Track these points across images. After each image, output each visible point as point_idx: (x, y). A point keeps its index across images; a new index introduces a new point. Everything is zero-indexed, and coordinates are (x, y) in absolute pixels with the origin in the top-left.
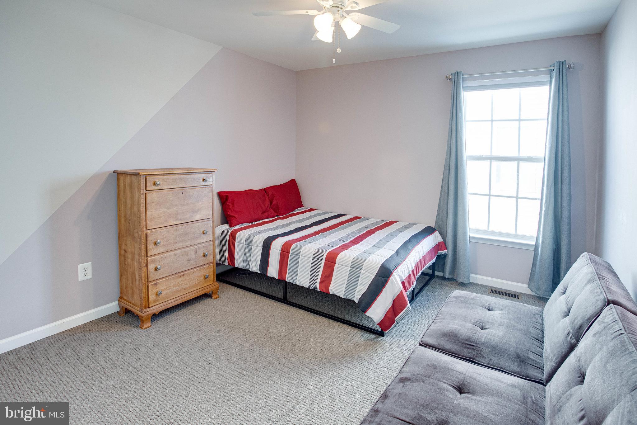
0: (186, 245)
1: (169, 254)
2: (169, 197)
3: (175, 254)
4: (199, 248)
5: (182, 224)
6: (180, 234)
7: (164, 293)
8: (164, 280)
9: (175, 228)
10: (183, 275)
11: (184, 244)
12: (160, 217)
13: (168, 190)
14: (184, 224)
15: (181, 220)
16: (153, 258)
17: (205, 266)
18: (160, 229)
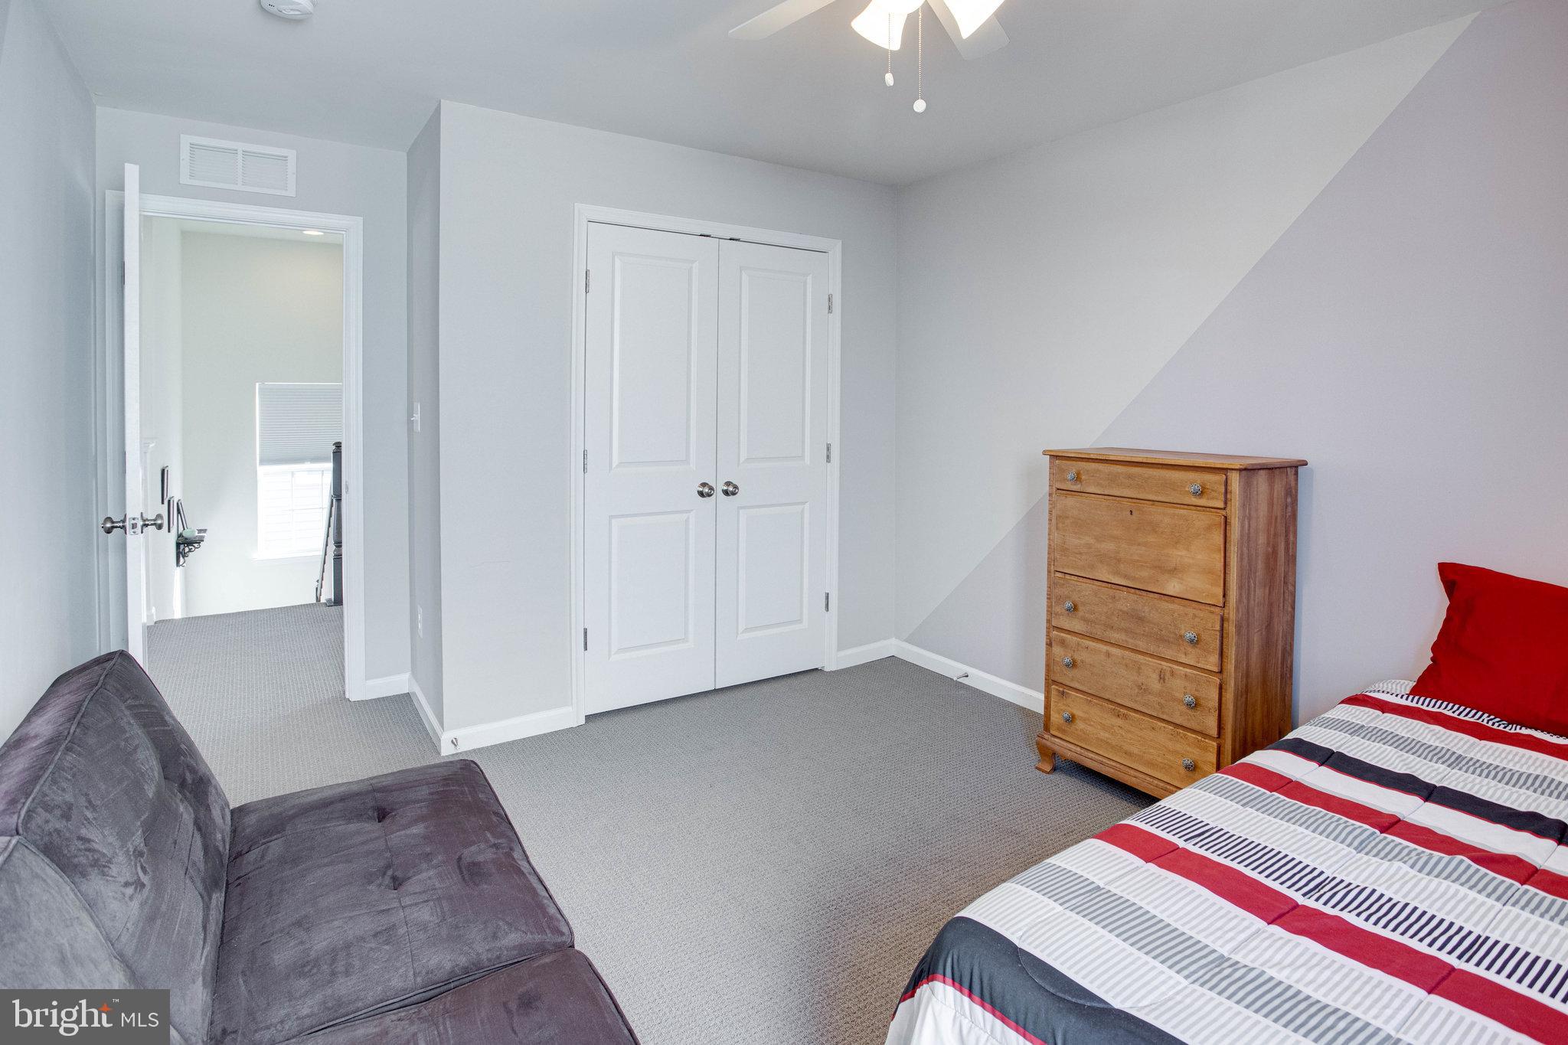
0: (1136, 646)
1: (1094, 644)
2: (1099, 512)
3: (1108, 655)
4: (1172, 673)
5: (1133, 590)
6: (1121, 611)
7: (1080, 725)
8: (1081, 698)
9: (1111, 592)
10: (1125, 717)
11: (1130, 640)
12: (1081, 553)
13: (1098, 496)
14: (1137, 591)
15: (1126, 577)
16: (1062, 634)
17: (1189, 734)
18: (1081, 579)
